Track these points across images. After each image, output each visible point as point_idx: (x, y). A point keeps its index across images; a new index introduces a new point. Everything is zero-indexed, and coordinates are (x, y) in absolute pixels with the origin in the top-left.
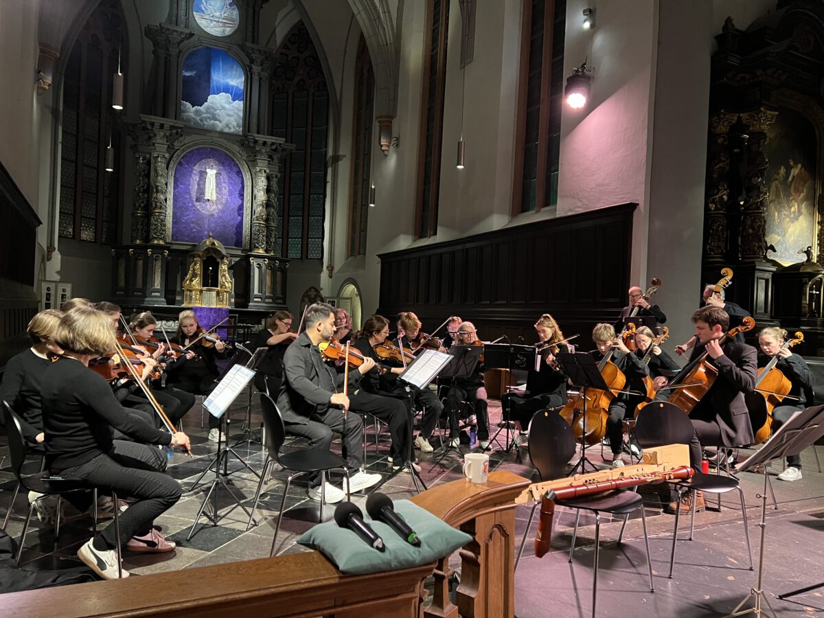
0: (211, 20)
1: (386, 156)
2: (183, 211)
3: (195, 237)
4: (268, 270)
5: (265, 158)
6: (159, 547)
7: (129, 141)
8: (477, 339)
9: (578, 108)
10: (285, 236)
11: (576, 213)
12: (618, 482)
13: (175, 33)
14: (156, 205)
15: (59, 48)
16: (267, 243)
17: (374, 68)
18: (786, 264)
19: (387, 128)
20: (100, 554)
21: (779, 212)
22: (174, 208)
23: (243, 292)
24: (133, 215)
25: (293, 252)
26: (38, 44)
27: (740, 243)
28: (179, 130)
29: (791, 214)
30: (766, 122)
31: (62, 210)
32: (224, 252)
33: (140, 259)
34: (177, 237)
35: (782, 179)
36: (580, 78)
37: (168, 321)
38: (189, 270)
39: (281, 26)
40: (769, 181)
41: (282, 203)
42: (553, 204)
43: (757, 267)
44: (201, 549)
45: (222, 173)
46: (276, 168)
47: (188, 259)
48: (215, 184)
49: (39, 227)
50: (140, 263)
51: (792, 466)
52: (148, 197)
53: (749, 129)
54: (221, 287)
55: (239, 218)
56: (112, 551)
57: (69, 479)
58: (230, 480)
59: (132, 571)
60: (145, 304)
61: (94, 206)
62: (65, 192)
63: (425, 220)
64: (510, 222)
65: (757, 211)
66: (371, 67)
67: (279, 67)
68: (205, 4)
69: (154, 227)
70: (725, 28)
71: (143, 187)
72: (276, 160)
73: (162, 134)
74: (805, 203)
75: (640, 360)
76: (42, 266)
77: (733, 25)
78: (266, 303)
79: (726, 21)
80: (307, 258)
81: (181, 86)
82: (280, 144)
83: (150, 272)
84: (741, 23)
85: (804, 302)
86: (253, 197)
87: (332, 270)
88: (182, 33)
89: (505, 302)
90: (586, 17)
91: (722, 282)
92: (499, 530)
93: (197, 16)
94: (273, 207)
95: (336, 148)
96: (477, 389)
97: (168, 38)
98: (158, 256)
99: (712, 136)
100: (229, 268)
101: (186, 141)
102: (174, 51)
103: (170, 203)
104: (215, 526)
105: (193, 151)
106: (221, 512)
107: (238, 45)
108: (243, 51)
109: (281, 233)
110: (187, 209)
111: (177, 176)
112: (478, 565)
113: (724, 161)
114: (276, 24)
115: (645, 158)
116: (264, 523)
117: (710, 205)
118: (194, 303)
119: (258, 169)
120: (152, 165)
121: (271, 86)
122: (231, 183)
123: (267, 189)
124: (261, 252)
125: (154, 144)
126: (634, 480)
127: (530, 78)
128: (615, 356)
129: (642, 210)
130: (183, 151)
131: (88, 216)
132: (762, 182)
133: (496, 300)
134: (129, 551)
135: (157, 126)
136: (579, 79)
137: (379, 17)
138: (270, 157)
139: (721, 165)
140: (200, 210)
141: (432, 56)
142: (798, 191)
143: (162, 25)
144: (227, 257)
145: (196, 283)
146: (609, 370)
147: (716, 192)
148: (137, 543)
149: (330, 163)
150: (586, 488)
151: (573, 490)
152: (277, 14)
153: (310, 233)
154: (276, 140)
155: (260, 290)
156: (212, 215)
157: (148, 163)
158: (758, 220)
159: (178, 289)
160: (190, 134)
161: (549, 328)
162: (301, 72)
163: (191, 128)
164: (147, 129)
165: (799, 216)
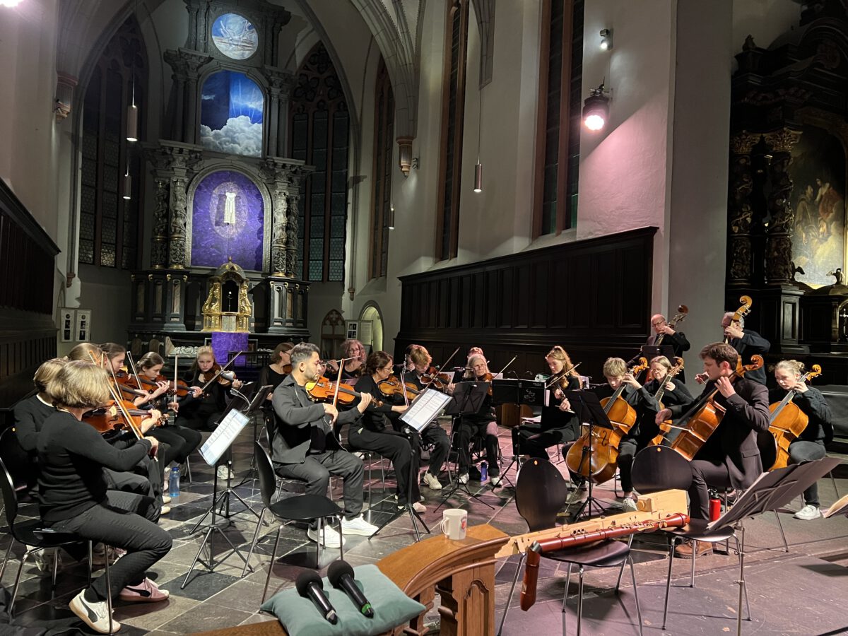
0: (230, 44)
1: (406, 177)
2: (203, 236)
3: (215, 261)
4: (288, 294)
5: (285, 181)
6: (153, 596)
7: (149, 165)
8: (488, 372)
9: (596, 130)
10: (306, 258)
11: (597, 236)
12: (607, 532)
13: (193, 58)
14: (175, 230)
15: (78, 77)
16: (287, 266)
17: (394, 89)
18: (816, 286)
19: (407, 150)
20: (91, 605)
21: (807, 233)
22: (193, 232)
23: (263, 317)
24: (153, 239)
25: (314, 274)
26: (56, 73)
27: (765, 266)
28: (198, 154)
29: (819, 235)
30: (791, 143)
31: (82, 236)
32: (244, 276)
33: (159, 285)
34: (196, 261)
35: (810, 199)
36: (599, 100)
37: (187, 347)
38: (209, 294)
39: (300, 47)
40: (795, 201)
41: (303, 225)
42: (574, 227)
43: (783, 291)
44: (195, 599)
45: (241, 196)
46: (296, 191)
47: (207, 283)
48: (234, 208)
49: (58, 255)
50: (160, 288)
51: (810, 504)
52: (167, 222)
53: (772, 150)
54: (241, 312)
55: (259, 241)
56: (103, 603)
57: (61, 531)
58: (233, 522)
59: (125, 622)
60: (164, 330)
61: (114, 232)
62: (85, 218)
63: (445, 244)
64: (531, 244)
65: (782, 233)
66: (391, 87)
67: (299, 88)
68: (224, 28)
69: (173, 252)
70: (745, 47)
71: (162, 211)
72: (296, 182)
73: (181, 158)
74: (834, 223)
75: (651, 396)
76: (62, 292)
77: (753, 44)
78: (287, 327)
79: (746, 40)
80: (328, 280)
81: (201, 110)
82: (300, 167)
83: (169, 297)
84: (763, 42)
85: (834, 326)
86: (273, 220)
87: (353, 293)
88: (201, 57)
89: (526, 327)
90: (603, 38)
91: (741, 311)
92: (478, 585)
93: (216, 40)
94: (293, 230)
95: (357, 169)
96: (488, 423)
97: (187, 63)
98: (177, 282)
99: (734, 157)
100: (248, 293)
101: (205, 165)
102: (193, 75)
103: (189, 228)
104: (212, 572)
105: (212, 174)
106: (218, 558)
107: (257, 68)
108: (263, 74)
109: (301, 255)
110: (206, 233)
111: (196, 200)
112: (455, 622)
113: (747, 183)
114: (296, 45)
115: (665, 180)
116: (261, 568)
117: (734, 228)
118: (215, 328)
119: (278, 192)
120: (171, 190)
121: (291, 107)
122: (251, 206)
123: (287, 212)
124: (281, 275)
125: (173, 168)
126: (625, 529)
127: (549, 98)
128: (627, 391)
129: (663, 234)
130: (203, 174)
131: (109, 242)
132: (786, 203)
133: (518, 325)
134: (121, 600)
135: (176, 150)
136: (596, 101)
137: (398, 37)
138: (290, 179)
139: (743, 186)
140: (220, 234)
141: (452, 76)
142: (826, 211)
143: (181, 50)
144: (247, 281)
145: (216, 308)
146: (619, 406)
147: (739, 214)
148: (130, 593)
149: (351, 183)
150: (572, 539)
151: (559, 541)
152: (297, 36)
153: (331, 255)
154: (296, 162)
155: (281, 314)
156: (232, 239)
157: (168, 188)
158: (783, 243)
159: (198, 314)
160: (209, 158)
161: (560, 360)
162: (321, 93)
163: (211, 152)
164: (167, 154)
165: (828, 236)
